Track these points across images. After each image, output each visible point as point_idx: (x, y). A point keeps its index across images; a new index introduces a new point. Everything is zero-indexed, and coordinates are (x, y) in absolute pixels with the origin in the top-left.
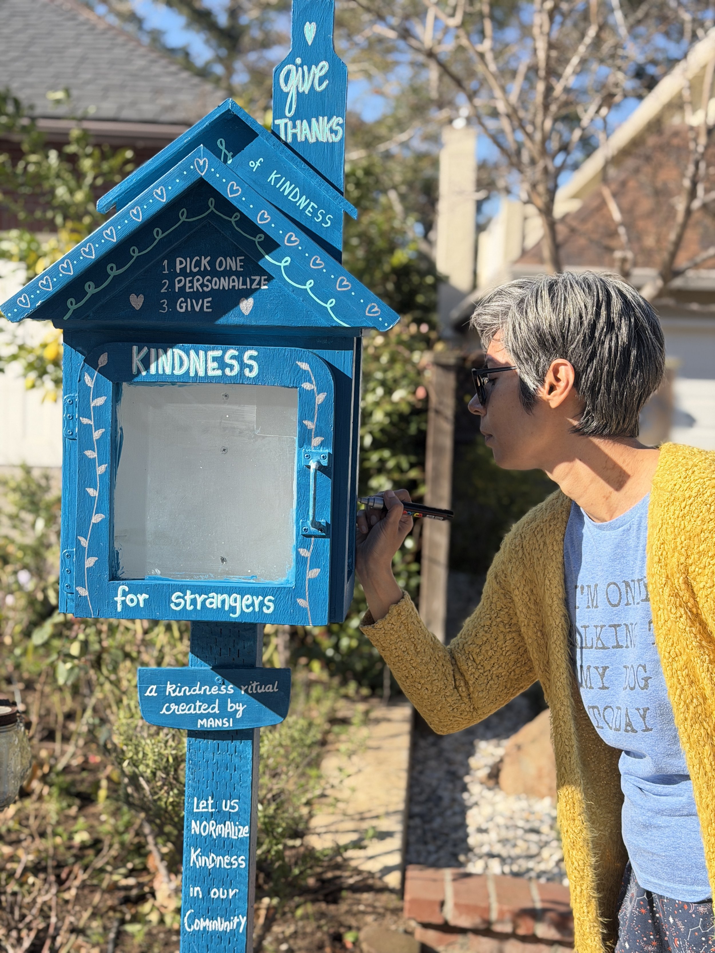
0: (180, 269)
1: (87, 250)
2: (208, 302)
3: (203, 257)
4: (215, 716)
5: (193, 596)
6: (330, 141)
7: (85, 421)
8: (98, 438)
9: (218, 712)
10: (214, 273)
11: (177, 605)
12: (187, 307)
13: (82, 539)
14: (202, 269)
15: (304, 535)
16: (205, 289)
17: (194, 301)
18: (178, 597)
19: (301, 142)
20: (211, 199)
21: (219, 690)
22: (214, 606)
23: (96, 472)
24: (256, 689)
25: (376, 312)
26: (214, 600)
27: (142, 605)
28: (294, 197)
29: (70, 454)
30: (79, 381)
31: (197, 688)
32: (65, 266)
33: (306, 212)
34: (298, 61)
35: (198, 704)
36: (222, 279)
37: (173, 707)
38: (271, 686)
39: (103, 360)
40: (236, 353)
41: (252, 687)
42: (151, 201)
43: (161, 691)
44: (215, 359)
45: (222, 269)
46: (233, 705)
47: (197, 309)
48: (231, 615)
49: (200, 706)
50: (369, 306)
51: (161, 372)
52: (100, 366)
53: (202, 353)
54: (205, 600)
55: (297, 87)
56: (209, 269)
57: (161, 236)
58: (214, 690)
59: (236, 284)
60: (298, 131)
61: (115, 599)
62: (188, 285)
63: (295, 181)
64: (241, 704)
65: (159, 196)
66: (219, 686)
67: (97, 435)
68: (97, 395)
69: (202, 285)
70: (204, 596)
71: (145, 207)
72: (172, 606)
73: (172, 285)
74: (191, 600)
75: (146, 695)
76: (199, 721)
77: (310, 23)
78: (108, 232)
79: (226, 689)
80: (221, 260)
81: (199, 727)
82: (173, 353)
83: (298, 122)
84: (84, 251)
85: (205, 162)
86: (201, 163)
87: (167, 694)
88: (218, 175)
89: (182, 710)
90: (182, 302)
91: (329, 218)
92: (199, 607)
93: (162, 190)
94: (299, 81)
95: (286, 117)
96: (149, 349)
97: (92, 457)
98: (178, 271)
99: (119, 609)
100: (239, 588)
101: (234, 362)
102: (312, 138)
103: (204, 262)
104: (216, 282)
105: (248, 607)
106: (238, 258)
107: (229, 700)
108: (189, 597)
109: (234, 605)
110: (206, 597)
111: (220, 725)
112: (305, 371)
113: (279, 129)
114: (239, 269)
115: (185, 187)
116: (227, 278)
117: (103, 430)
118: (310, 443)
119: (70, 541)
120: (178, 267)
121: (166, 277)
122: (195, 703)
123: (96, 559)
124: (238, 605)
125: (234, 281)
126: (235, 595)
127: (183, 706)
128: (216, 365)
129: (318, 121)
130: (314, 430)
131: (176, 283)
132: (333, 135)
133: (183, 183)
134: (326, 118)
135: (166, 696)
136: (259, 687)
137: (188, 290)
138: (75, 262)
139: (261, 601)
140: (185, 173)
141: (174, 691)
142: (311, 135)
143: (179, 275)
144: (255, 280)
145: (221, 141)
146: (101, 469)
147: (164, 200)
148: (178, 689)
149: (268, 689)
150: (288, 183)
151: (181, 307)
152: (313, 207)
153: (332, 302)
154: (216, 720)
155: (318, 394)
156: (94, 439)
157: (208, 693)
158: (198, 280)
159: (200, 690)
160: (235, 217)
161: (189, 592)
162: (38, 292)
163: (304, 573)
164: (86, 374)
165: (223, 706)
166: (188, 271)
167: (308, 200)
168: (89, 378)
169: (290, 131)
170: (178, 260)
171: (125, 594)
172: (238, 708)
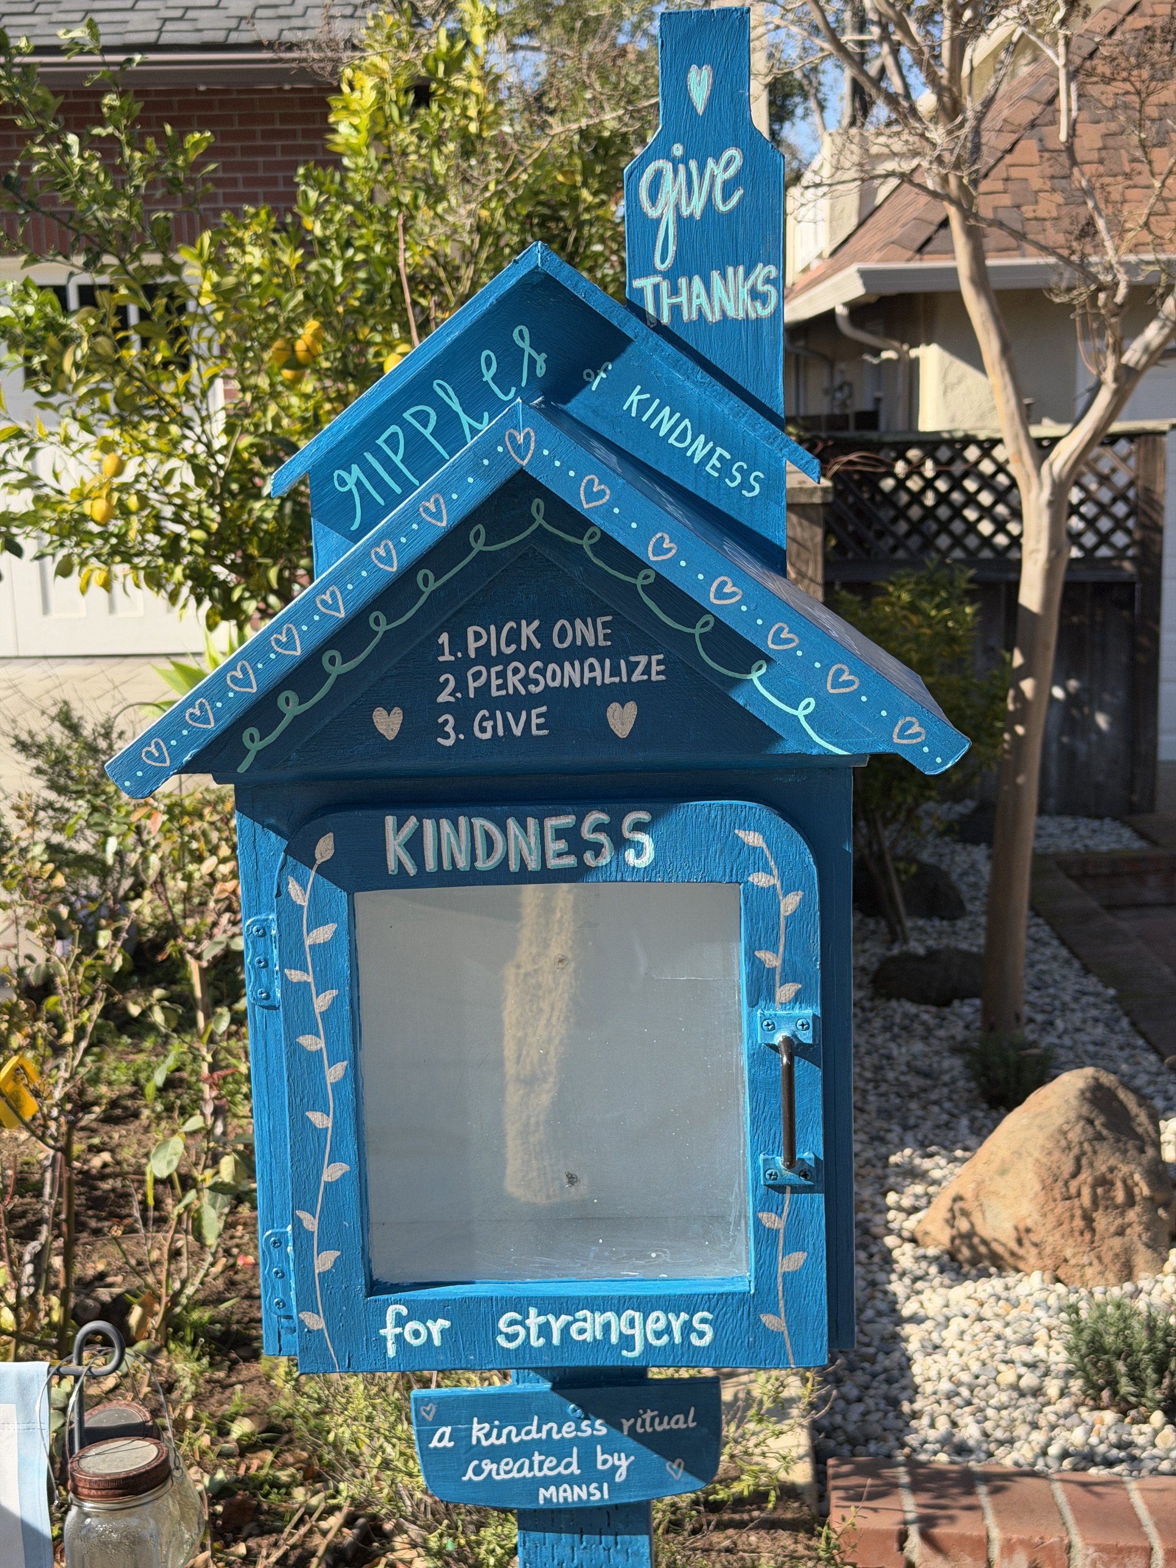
0: (477, 649)
1: (284, 639)
2: (539, 716)
3: (524, 623)
4: (572, 1480)
5: (542, 1319)
6: (753, 316)
7: (295, 976)
8: (324, 1009)
9: (577, 1472)
10: (550, 654)
11: (511, 1338)
12: (495, 728)
13: (302, 1215)
14: (524, 647)
15: (769, 1186)
16: (532, 688)
17: (509, 715)
18: (512, 1323)
19: (691, 322)
20: (537, 501)
21: (578, 1429)
22: (588, 1336)
23: (324, 1078)
24: (652, 1424)
25: (917, 735)
26: (588, 1325)
27: (437, 1342)
28: (682, 438)
29: (265, 1036)
30: (279, 894)
31: (534, 1428)
32: (239, 675)
33: (708, 468)
34: (678, 150)
35: (537, 1458)
36: (567, 665)
37: (488, 1466)
38: (682, 1417)
39: (325, 849)
40: (604, 818)
41: (644, 1421)
42: (415, 526)
43: (461, 1437)
44: (560, 834)
45: (565, 645)
46: (606, 1456)
47: (517, 731)
48: (624, 1353)
49: (541, 1464)
50: (900, 723)
51: (447, 866)
52: (318, 862)
53: (531, 822)
54: (569, 1325)
55: (677, 207)
56: (538, 646)
57: (433, 586)
58: (568, 1431)
59: (598, 673)
60: (683, 299)
61: (382, 1332)
62: (495, 683)
63: (680, 407)
64: (623, 1455)
65: (431, 515)
66: (578, 1421)
67: (321, 1002)
68: (316, 922)
69: (525, 681)
70: (564, 1319)
71: (403, 540)
72: (501, 1340)
73: (462, 685)
74: (540, 1326)
75: (432, 1445)
76: (542, 1491)
77: (700, 67)
78: (327, 597)
79: (592, 1427)
80: (563, 627)
81: (541, 1502)
82: (471, 825)
83: (683, 282)
84: (278, 641)
85: (527, 436)
86: (520, 439)
87: (474, 1442)
88: (557, 464)
89: (507, 1472)
90: (484, 718)
91: (756, 479)
92: (556, 1341)
93: (437, 501)
94: (679, 193)
95: (656, 272)
96: (420, 821)
97: (314, 1048)
98: (472, 655)
99: (391, 1351)
100: (638, 1297)
101: (602, 838)
102: (713, 313)
103: (528, 631)
104: (554, 672)
105: (658, 1335)
106: (599, 621)
107: (599, 1448)
108: (534, 1320)
109: (629, 1332)
110: (570, 1318)
111: (584, 1496)
112: (755, 848)
113: (642, 298)
114: (601, 643)
115: (488, 491)
116: (577, 663)
117: (335, 992)
118: (771, 997)
119: (277, 1212)
120: (472, 646)
121: (447, 667)
122: (530, 1457)
123: (338, 1253)
124: (637, 1332)
125: (592, 668)
126: (630, 1312)
127: (507, 1464)
128: (562, 845)
129: (724, 276)
130: (778, 971)
131: (470, 679)
132: (758, 304)
133: (481, 484)
134: (741, 269)
135: (472, 1447)
136: (657, 1420)
137: (494, 693)
138: (260, 666)
139: (685, 1322)
140: (486, 462)
141: (488, 1436)
142: (712, 308)
143: (474, 662)
144: (638, 663)
145: (521, 332)
146: (335, 1073)
147: (444, 524)
148: (495, 1431)
149: (677, 1422)
150: (667, 411)
151: (483, 730)
152: (721, 458)
153: (808, 705)
154: (576, 1488)
155: (785, 895)
156: (317, 1011)
157: (556, 1436)
158: (516, 671)
159: (539, 1430)
160: (591, 537)
161: (533, 1311)
162: (185, 732)
163: (774, 1260)
164: (291, 879)
165: (587, 1461)
166: (494, 653)
167: (711, 444)
168: (297, 887)
169: (666, 302)
170: (471, 631)
171: (400, 1321)
172: (617, 1463)
